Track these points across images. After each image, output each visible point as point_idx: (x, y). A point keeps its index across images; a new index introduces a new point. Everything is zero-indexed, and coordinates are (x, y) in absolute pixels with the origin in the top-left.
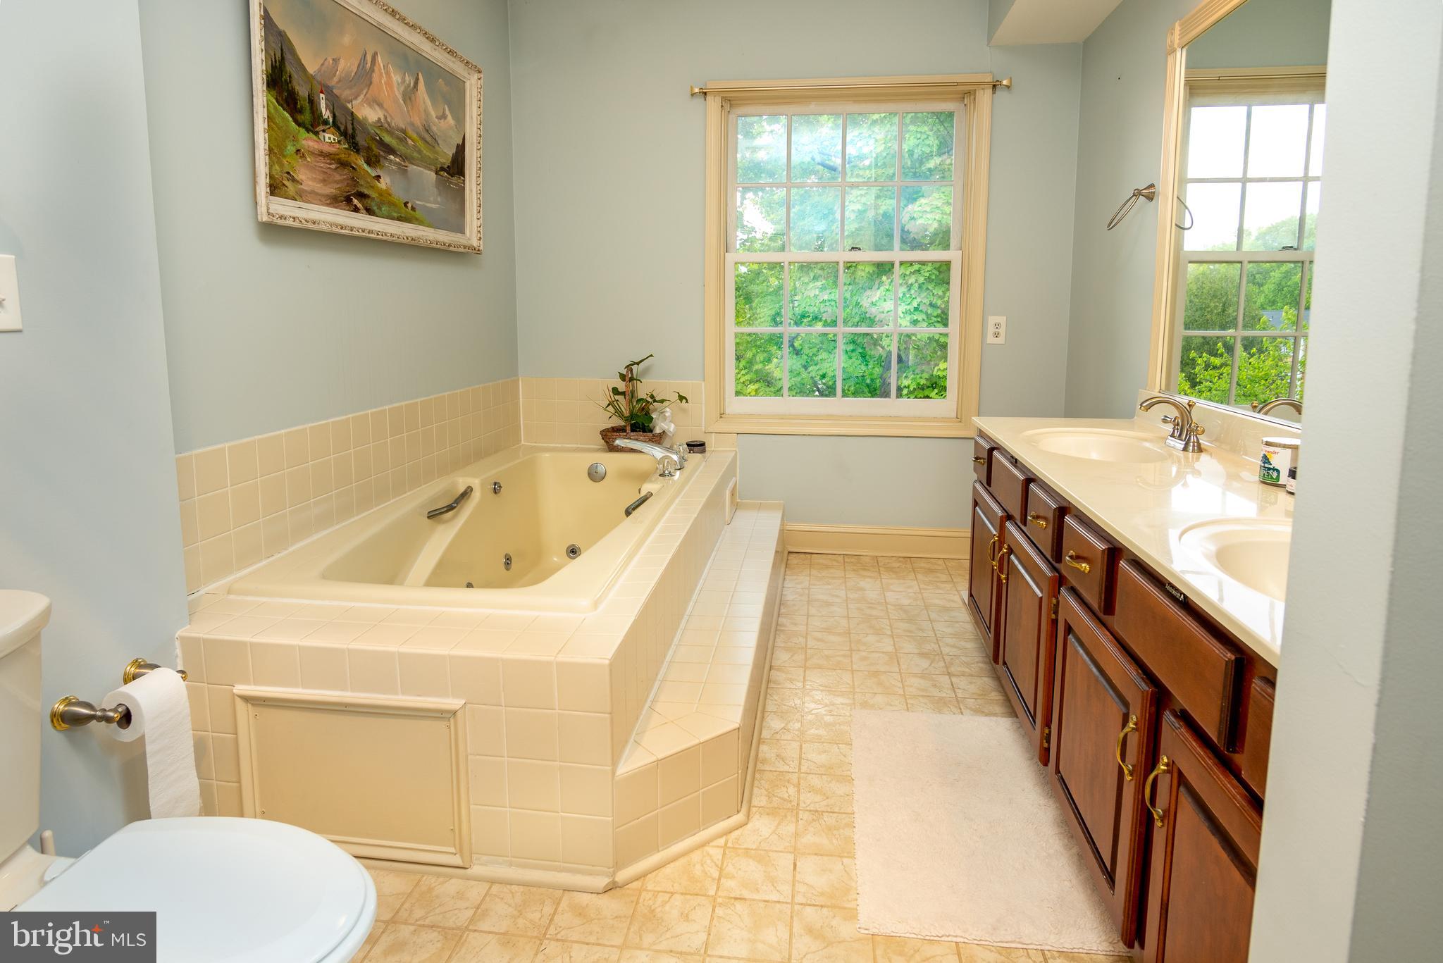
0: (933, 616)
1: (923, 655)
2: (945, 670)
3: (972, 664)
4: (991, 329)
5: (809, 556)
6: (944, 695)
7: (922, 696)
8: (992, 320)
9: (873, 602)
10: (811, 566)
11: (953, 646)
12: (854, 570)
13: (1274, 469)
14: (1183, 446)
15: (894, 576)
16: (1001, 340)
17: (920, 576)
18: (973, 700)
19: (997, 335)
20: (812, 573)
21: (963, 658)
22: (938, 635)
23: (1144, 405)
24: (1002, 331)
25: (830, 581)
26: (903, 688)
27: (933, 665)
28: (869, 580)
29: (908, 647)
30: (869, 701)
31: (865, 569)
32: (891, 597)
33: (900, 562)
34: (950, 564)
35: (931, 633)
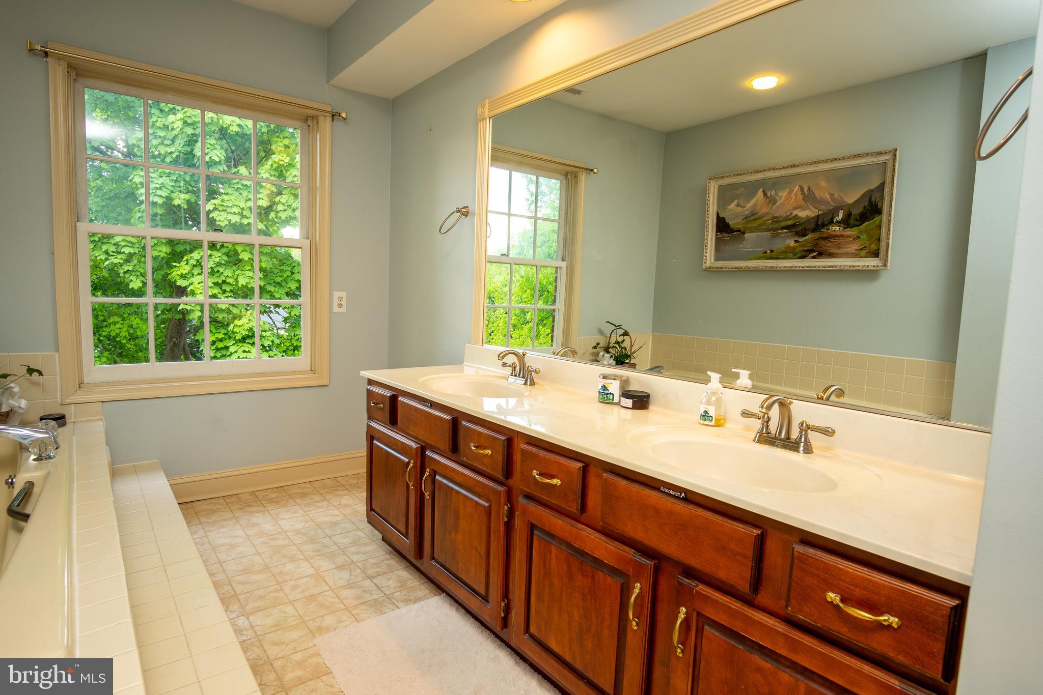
0: (328, 532)
1: (340, 568)
2: (364, 575)
3: (380, 563)
4: (336, 302)
5: (189, 505)
6: (376, 597)
7: (360, 604)
8: (337, 295)
9: (272, 533)
10: (197, 514)
11: (358, 553)
12: (240, 509)
13: (611, 394)
14: (524, 382)
15: (277, 506)
16: (343, 310)
17: (298, 501)
18: (399, 593)
19: (340, 306)
20: (201, 521)
21: (372, 561)
22: (342, 547)
23: (501, 356)
24: (344, 302)
25: (224, 523)
26: (342, 602)
27: (353, 574)
28: (258, 515)
29: (325, 565)
30: (321, 624)
31: (248, 506)
32: (285, 524)
33: (275, 492)
34: (317, 485)
35: (335, 547)
